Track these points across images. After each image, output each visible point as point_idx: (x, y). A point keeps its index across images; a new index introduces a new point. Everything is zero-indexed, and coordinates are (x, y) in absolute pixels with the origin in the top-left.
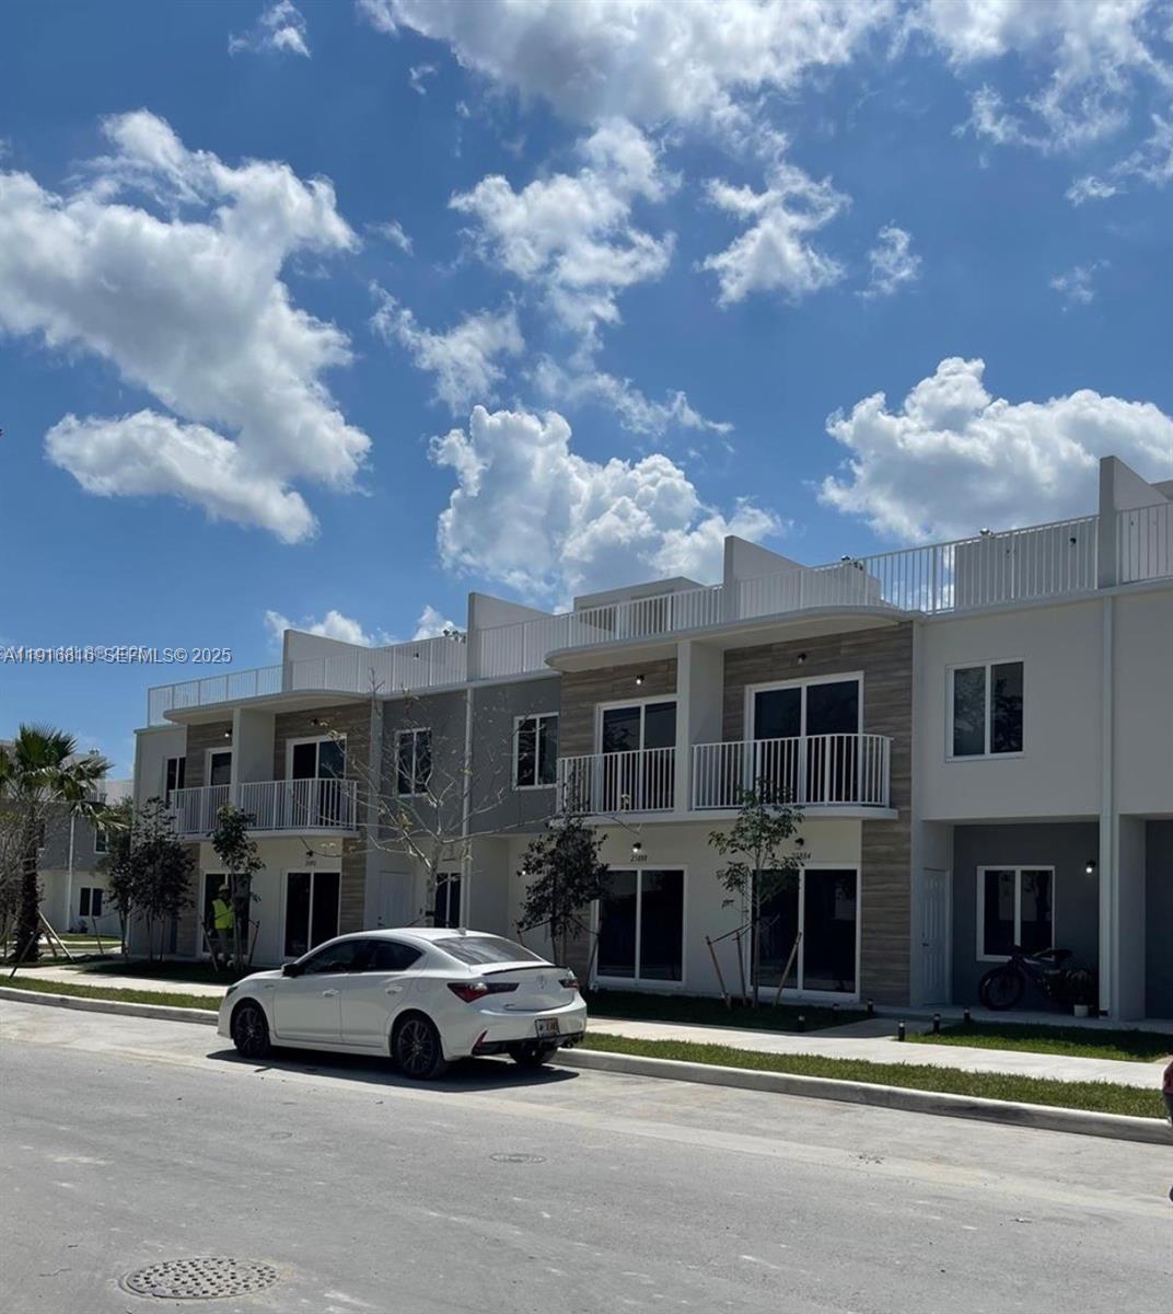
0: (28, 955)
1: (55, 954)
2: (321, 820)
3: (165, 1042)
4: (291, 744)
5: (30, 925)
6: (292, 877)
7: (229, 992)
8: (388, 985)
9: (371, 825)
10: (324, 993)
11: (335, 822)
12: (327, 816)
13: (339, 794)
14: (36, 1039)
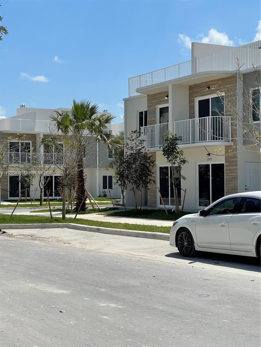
0: (81, 208)
1: (93, 207)
2: (214, 137)
3: (145, 249)
4: (197, 100)
5: (82, 195)
6: (200, 167)
7: (174, 224)
8: (253, 220)
9: (239, 139)
10: (220, 224)
11: (220, 138)
12: (216, 135)
13: (222, 123)
14: (88, 247)
